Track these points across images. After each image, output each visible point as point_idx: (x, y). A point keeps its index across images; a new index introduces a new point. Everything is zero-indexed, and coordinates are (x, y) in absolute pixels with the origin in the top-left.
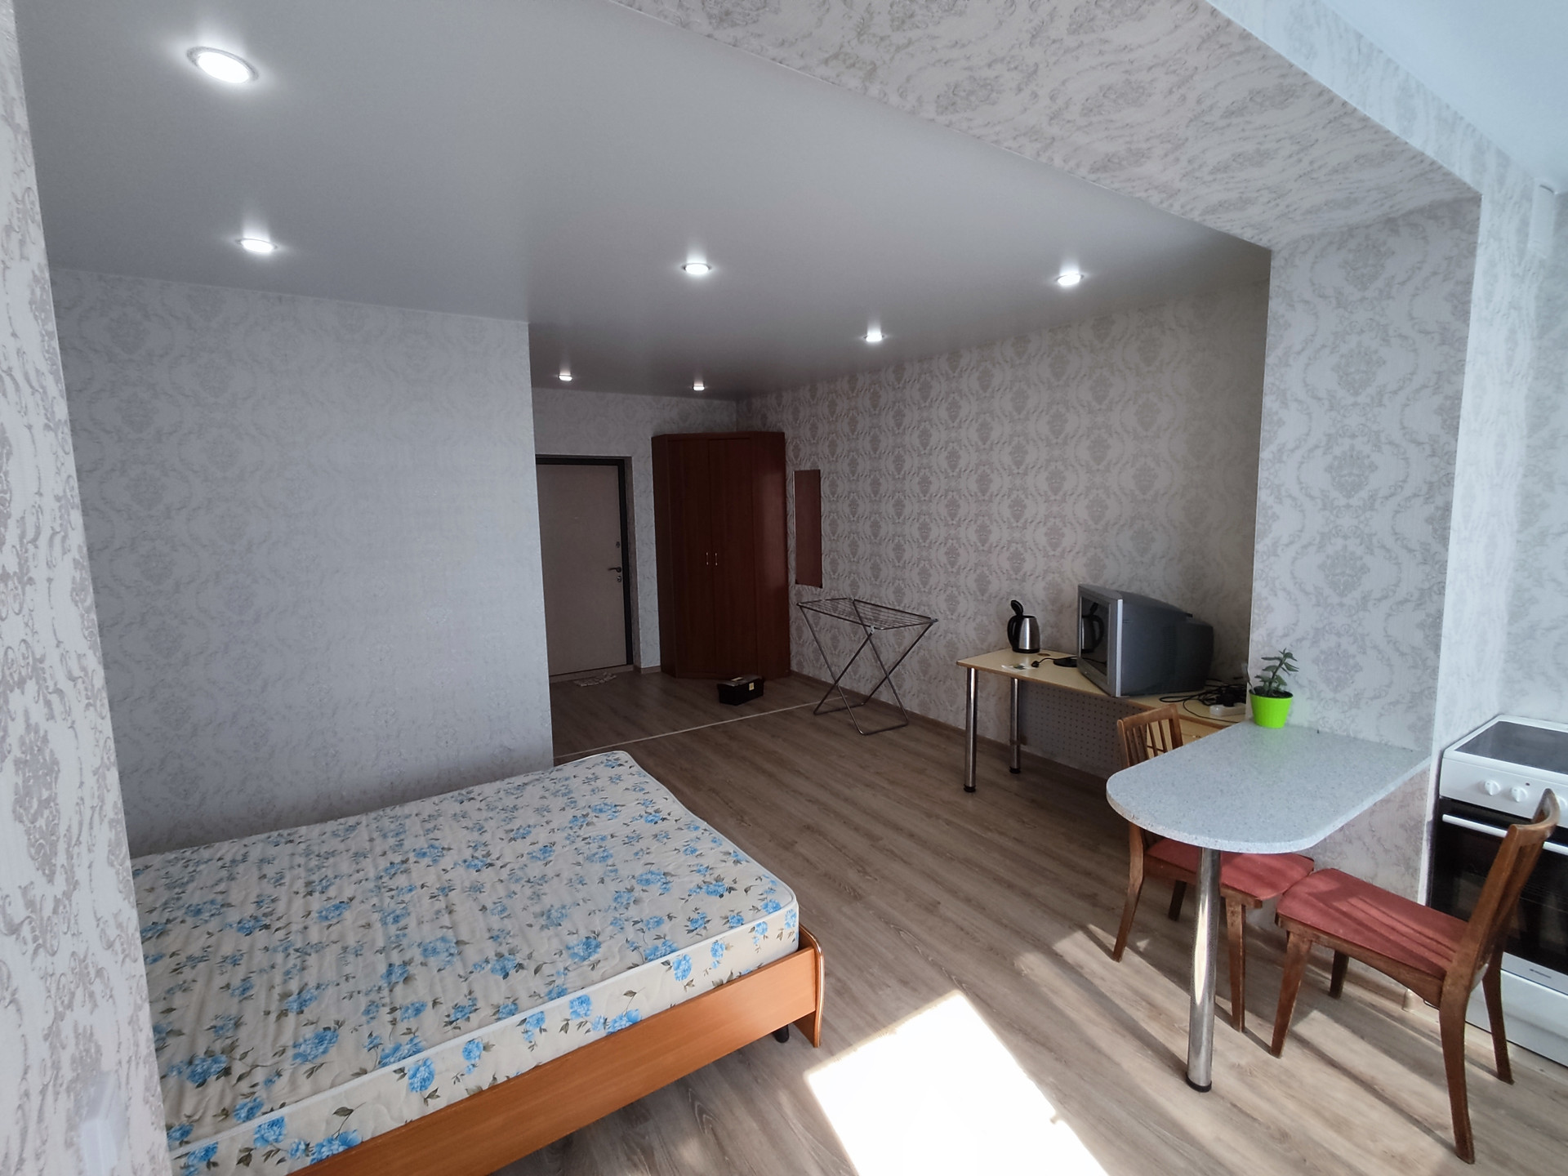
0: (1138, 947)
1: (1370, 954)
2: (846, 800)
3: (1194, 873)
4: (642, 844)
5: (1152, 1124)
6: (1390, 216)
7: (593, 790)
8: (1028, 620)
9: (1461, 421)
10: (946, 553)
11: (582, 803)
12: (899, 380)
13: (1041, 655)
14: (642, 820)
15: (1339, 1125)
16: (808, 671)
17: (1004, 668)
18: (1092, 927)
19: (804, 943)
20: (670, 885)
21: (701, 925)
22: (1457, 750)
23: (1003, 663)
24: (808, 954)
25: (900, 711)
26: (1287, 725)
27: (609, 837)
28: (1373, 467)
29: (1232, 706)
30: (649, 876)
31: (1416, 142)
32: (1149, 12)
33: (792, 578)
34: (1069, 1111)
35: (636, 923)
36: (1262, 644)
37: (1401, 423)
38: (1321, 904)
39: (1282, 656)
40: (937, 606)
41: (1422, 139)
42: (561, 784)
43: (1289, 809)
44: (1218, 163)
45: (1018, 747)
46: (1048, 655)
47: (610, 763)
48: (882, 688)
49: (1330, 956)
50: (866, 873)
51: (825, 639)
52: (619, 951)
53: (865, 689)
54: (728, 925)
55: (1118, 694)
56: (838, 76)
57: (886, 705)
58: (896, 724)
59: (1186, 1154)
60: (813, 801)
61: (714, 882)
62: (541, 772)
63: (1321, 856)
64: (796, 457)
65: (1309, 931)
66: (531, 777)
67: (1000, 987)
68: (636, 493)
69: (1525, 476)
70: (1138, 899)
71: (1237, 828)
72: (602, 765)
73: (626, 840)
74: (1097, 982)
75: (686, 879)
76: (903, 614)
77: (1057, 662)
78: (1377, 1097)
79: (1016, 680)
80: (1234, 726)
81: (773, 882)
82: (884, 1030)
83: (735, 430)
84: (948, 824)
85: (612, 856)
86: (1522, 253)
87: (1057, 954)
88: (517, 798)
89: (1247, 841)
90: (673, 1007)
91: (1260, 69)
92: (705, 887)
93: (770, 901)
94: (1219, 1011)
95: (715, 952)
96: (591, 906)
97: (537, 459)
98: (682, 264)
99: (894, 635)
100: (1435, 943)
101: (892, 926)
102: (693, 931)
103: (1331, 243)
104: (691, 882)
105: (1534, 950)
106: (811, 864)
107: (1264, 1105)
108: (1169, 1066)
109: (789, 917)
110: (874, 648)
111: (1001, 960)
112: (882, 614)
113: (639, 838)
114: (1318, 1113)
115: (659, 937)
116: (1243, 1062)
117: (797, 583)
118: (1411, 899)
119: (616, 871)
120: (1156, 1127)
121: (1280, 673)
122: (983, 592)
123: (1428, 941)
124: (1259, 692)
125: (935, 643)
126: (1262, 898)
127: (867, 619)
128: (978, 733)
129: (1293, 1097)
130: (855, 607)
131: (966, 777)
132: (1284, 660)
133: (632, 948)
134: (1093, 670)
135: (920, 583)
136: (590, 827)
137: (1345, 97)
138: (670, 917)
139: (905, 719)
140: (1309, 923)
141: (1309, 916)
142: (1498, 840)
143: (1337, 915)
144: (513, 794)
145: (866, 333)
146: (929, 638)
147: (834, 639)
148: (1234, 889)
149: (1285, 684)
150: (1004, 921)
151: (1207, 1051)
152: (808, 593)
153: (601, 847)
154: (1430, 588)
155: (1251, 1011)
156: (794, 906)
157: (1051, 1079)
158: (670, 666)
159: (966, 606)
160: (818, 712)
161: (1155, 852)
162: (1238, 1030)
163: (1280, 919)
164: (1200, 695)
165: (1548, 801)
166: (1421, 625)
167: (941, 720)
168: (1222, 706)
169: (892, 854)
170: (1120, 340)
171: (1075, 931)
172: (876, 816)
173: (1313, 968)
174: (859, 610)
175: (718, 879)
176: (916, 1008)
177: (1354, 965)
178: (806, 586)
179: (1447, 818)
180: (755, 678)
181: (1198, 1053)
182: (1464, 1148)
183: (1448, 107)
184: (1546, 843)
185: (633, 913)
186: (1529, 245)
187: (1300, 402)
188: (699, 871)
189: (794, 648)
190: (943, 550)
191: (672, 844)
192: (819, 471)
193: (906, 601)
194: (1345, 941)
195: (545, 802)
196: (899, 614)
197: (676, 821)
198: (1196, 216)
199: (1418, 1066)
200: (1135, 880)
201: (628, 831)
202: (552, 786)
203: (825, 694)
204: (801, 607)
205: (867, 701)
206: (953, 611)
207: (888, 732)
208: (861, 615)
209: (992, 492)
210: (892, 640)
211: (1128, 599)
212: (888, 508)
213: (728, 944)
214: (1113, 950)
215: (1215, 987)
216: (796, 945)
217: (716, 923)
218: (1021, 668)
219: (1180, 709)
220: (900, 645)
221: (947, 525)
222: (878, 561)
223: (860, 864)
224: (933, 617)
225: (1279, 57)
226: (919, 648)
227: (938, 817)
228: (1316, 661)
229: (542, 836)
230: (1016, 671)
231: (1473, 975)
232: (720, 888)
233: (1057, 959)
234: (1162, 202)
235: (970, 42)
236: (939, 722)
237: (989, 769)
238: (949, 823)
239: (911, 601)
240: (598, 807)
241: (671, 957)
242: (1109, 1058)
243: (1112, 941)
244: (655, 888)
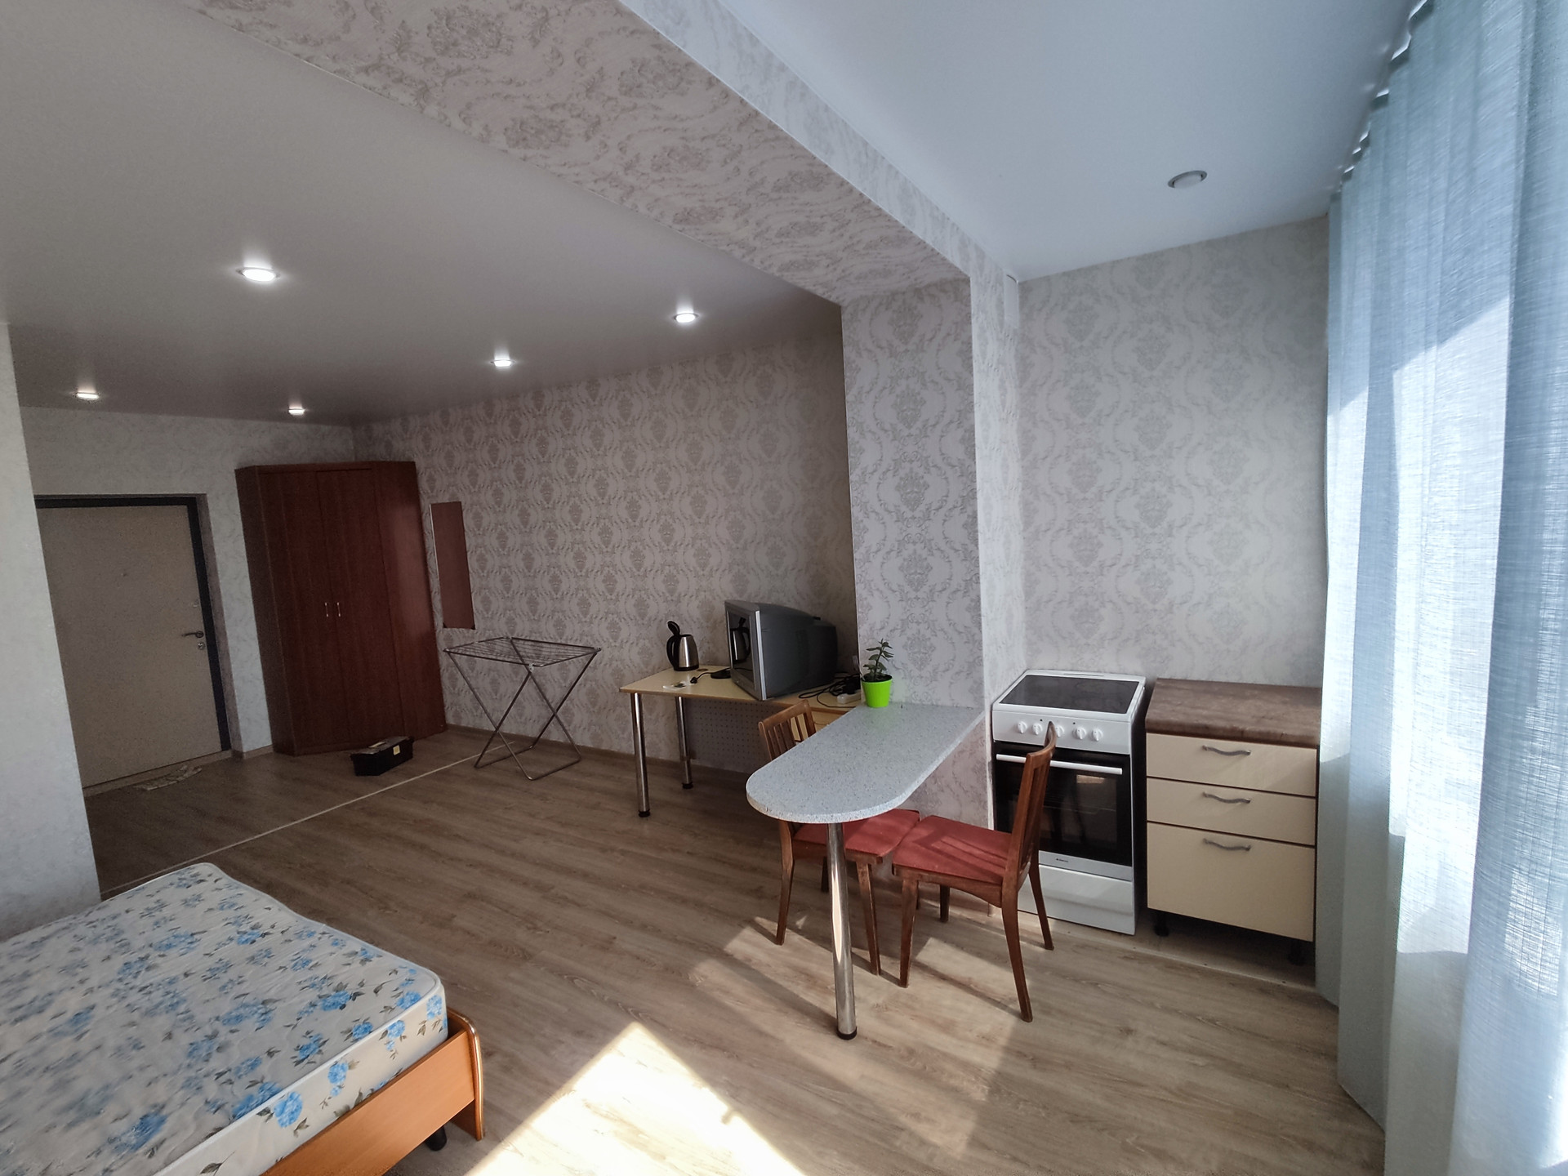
0: (797, 927)
1: (957, 879)
2: (513, 855)
3: (824, 846)
4: (232, 974)
5: (811, 1084)
6: (917, 286)
7: (156, 923)
8: (685, 638)
9: (976, 449)
10: (604, 581)
11: (139, 942)
12: (539, 407)
13: (700, 670)
14: (233, 943)
15: (947, 1027)
16: (467, 721)
17: (666, 688)
18: (758, 919)
19: (454, 1027)
20: (270, 1015)
21: (314, 1050)
22: (1002, 702)
23: (664, 684)
24: (460, 1040)
25: (571, 748)
26: (891, 702)
27: (182, 977)
28: (926, 486)
29: (853, 693)
30: (242, 1011)
31: (918, 233)
32: (688, 89)
33: (439, 621)
34: (740, 1102)
35: (220, 1075)
36: (867, 637)
37: (940, 450)
38: (924, 849)
39: (881, 645)
40: (599, 633)
41: (921, 229)
42: (105, 926)
43: (887, 774)
44: (781, 229)
45: (688, 763)
46: (706, 670)
47: (184, 882)
48: (551, 726)
49: (937, 889)
50: (536, 928)
51: (483, 684)
52: (196, 1118)
53: (532, 731)
54: (351, 1039)
55: (764, 698)
56: (385, 88)
57: (556, 744)
58: (566, 762)
59: (838, 1101)
60: (473, 864)
61: (333, 993)
62: (72, 916)
63: (925, 808)
64: (432, 489)
65: (916, 873)
66: (54, 927)
67: (675, 1005)
68: (216, 538)
69: (1023, 489)
70: (791, 881)
71: (848, 800)
72: (173, 887)
73: (208, 974)
74: (763, 970)
75: (296, 1000)
76: (566, 647)
77: (714, 676)
78: (973, 994)
79: (680, 698)
80: (852, 711)
81: (411, 970)
82: (558, 1092)
83: (353, 460)
84: (622, 855)
85: (185, 1000)
86: (1001, 323)
87: (727, 955)
88: (31, 960)
89: (855, 810)
90: (278, 1163)
91: (792, 155)
92: (320, 1003)
93: (407, 994)
94: (855, 959)
95: (334, 1076)
96: (151, 1073)
97: (36, 501)
98: (237, 268)
99: (558, 669)
100: (995, 857)
101: (566, 977)
102: (303, 1060)
103: (881, 304)
104: (302, 1002)
105: (1060, 845)
106: (473, 935)
107: (895, 1032)
108: (824, 1027)
109: (432, 1005)
110: (539, 687)
111: (676, 976)
112: (544, 649)
113: (228, 966)
114: (933, 1023)
115: (254, 1083)
116: (880, 1001)
117: (445, 626)
118: (983, 826)
119: (191, 1017)
120: (816, 1087)
121: (882, 660)
122: (643, 616)
123: (992, 857)
124: (868, 678)
125: (601, 670)
126: (882, 855)
127: (528, 657)
128: (647, 755)
129: (916, 1016)
130: (514, 646)
131: (640, 803)
132: (883, 649)
133: (214, 1109)
134: (743, 678)
135: (580, 613)
136: (150, 972)
137: (860, 190)
138: (270, 1054)
139: (576, 754)
140: (915, 866)
141: (916, 861)
142: (1021, 765)
143: (934, 854)
144: (22, 957)
145: (493, 358)
146: (595, 668)
147: (494, 682)
148: (862, 852)
149: (885, 669)
150: (679, 938)
151: (850, 1002)
152: (459, 636)
153: (168, 993)
154: (971, 579)
155: (885, 954)
156: (439, 991)
157: (725, 1078)
158: (284, 745)
159: (627, 631)
160: (479, 764)
161: (800, 836)
162: (875, 974)
163: (895, 869)
164: (831, 687)
165: (1050, 730)
166: (968, 609)
167: (615, 749)
168: (846, 695)
169: (563, 901)
170: (740, 375)
171: (743, 927)
172: (546, 865)
173: (930, 902)
174: (518, 649)
175: (340, 988)
176: (592, 1055)
177: (952, 891)
178: (456, 629)
179: (999, 757)
180: (401, 739)
181: (843, 1006)
182: (1025, 1014)
183: (937, 209)
184: (1052, 762)
185: (217, 1063)
186: (1006, 318)
187: (874, 433)
188: (313, 985)
189: (448, 699)
190: (600, 578)
191: (274, 964)
192: (460, 503)
193: (568, 632)
194: (940, 874)
195: (79, 956)
196: (562, 647)
197: (282, 932)
198: (774, 270)
199: (995, 959)
200: (787, 867)
201: (210, 962)
202: (90, 933)
203: (486, 744)
204: (449, 653)
205: (536, 742)
206: (615, 639)
207: (560, 771)
208: (521, 653)
209: (642, 518)
210: (557, 675)
211: (765, 609)
212: (540, 538)
213: (352, 1061)
214: (776, 935)
215: (852, 940)
216: (445, 1032)
217: (336, 1039)
218: (680, 685)
219: (813, 702)
220: (565, 680)
221: (601, 552)
222: (535, 595)
223: (530, 921)
224: (596, 646)
225: (803, 149)
226: (586, 680)
227: (613, 850)
228: (905, 647)
229: (73, 1002)
230: (677, 690)
231: (1018, 876)
232: (339, 997)
233: (729, 960)
234: (744, 256)
235: (525, 83)
236: (613, 752)
237: (662, 789)
238: (623, 853)
239: (573, 633)
240: (165, 943)
241: (271, 1103)
242: (773, 1038)
243: (773, 927)
244: (250, 1024)
